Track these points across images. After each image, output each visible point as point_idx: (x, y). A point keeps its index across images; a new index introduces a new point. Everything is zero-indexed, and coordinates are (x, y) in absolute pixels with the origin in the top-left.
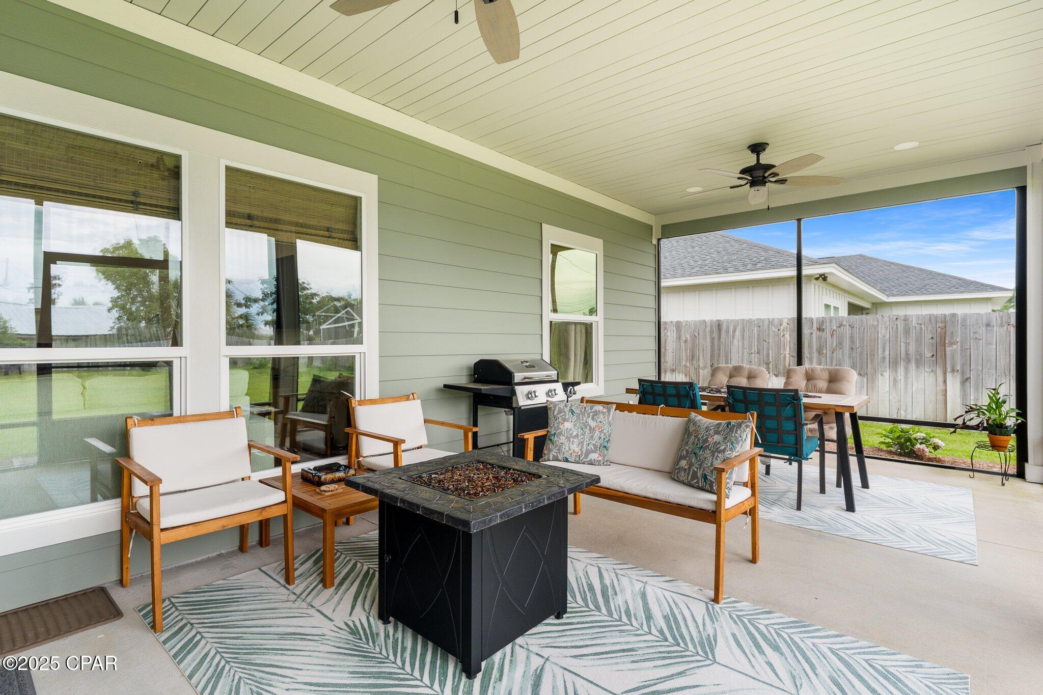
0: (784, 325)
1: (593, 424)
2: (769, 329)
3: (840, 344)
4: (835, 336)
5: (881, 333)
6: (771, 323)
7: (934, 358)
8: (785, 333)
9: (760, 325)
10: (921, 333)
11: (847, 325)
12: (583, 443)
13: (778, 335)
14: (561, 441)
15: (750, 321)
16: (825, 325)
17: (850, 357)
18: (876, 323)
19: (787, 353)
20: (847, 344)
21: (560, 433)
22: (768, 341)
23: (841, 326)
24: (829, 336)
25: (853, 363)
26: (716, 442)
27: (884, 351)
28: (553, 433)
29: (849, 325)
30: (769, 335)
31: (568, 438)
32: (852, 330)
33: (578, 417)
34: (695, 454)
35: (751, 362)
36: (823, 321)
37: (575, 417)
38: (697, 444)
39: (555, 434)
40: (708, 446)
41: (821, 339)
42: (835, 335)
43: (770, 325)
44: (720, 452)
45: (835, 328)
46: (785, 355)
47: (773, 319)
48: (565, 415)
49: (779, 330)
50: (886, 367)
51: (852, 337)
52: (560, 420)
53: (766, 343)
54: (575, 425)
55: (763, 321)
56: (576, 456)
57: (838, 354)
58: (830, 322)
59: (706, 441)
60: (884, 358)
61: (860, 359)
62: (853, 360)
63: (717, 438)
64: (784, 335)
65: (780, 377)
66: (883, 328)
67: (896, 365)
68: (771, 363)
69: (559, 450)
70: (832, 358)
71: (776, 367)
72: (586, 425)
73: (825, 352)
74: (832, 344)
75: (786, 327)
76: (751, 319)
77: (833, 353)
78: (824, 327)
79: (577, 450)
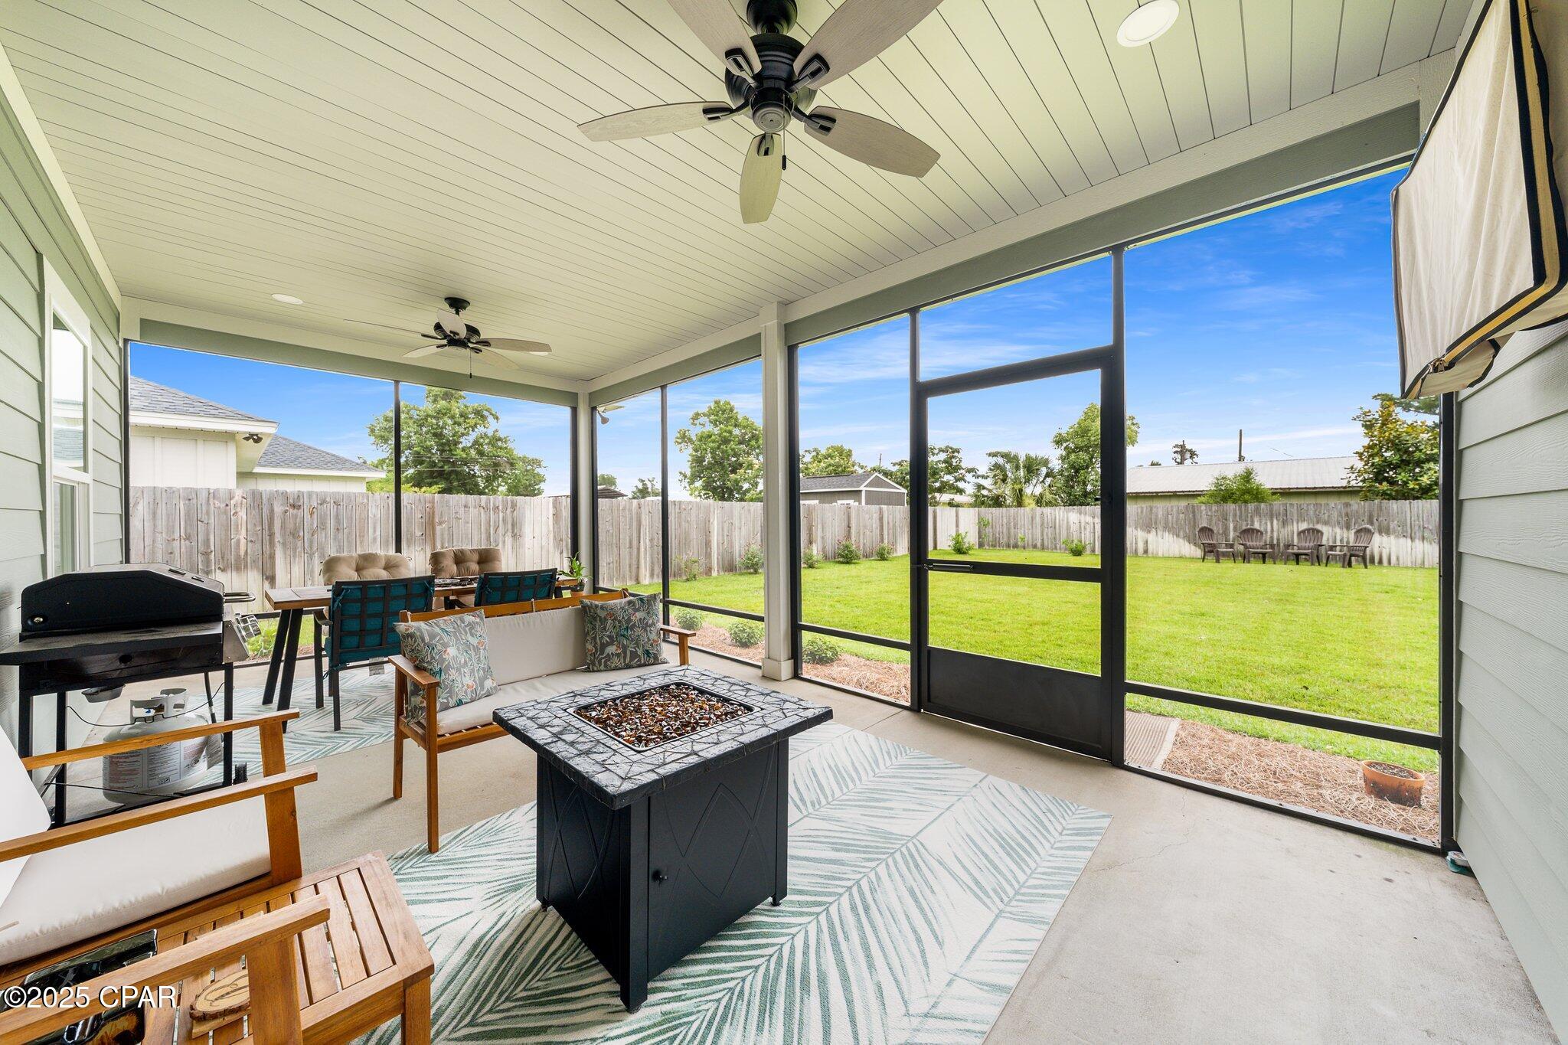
0: (236, 498)
1: (474, 641)
2: (208, 503)
3: (323, 525)
4: (315, 516)
5: (372, 512)
6: (212, 495)
7: (424, 537)
8: (239, 509)
9: (190, 497)
10: (411, 513)
11: (332, 502)
12: (473, 670)
13: (225, 513)
14: (451, 678)
15: (170, 492)
16: (302, 501)
17: (335, 539)
18: (366, 501)
19: (242, 537)
20: (331, 524)
21: (448, 667)
22: (206, 522)
23: (323, 502)
24: (307, 516)
25: (340, 546)
26: (641, 619)
27: (375, 531)
28: (437, 669)
29: (334, 502)
30: (208, 513)
31: (458, 670)
32: (337, 508)
33: (456, 636)
34: (623, 636)
35: (171, 553)
36: (299, 496)
37: (452, 637)
38: (620, 626)
39: (441, 670)
40: (634, 625)
41: (296, 518)
42: (316, 514)
43: (211, 500)
44: (650, 626)
45: (315, 505)
46: (238, 541)
47: (218, 490)
48: (441, 638)
49: (227, 505)
50: (377, 548)
51: (337, 516)
52: (439, 647)
53: (203, 525)
54: (458, 649)
55: (196, 492)
56: (472, 692)
57: (320, 537)
58: (309, 499)
59: (629, 620)
60: (375, 539)
61: (348, 542)
62: (339, 542)
63: (639, 615)
64: (236, 513)
65: (229, 572)
66: (374, 507)
67: (388, 545)
68: (213, 553)
69: (450, 692)
70: (311, 543)
71: (222, 558)
72: (468, 645)
73: (301, 534)
74: (312, 524)
75: (240, 501)
76: (171, 488)
77: (312, 535)
78: (301, 503)
79: (470, 683)
